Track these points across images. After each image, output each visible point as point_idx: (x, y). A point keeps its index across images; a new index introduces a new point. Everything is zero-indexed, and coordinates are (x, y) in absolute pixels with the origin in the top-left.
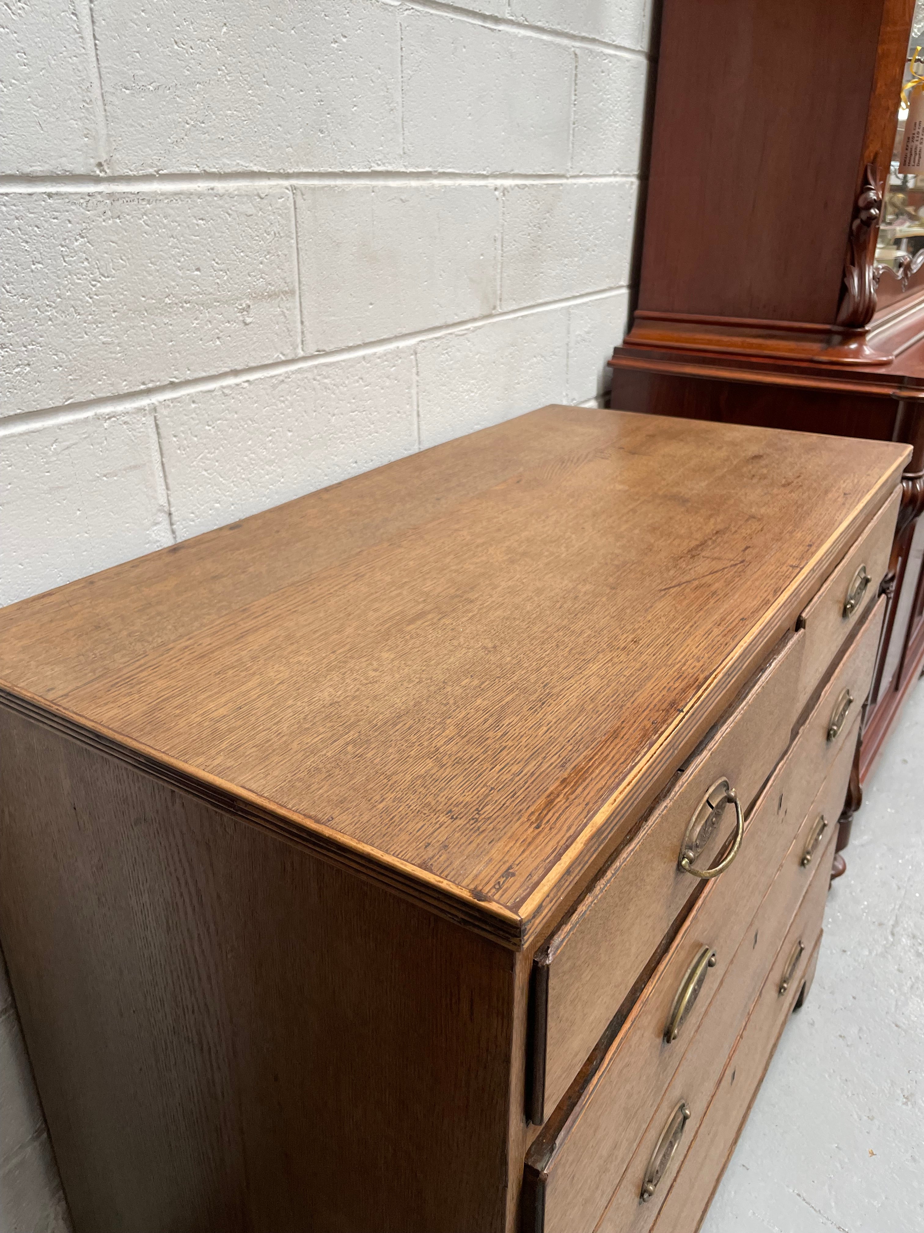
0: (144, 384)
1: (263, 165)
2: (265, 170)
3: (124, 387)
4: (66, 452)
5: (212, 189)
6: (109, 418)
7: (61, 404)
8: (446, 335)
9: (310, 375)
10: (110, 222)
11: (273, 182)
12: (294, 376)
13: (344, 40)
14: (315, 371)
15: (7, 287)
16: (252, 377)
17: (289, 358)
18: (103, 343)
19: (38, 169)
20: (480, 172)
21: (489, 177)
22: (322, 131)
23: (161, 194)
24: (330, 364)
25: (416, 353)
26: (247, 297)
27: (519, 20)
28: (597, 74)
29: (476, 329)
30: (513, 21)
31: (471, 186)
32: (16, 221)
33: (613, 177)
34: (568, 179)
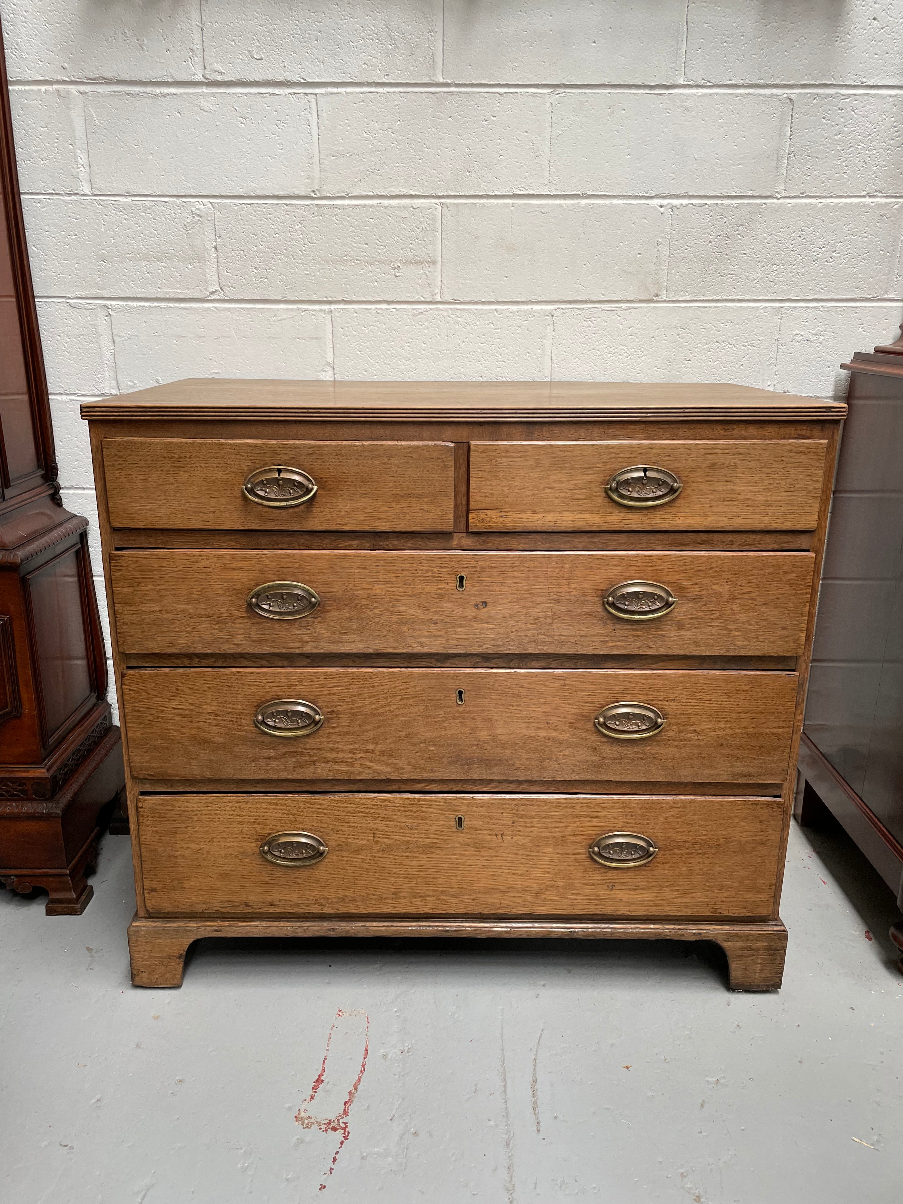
0: (326, 297)
1: (420, 191)
2: (421, 194)
3: (315, 298)
4: (280, 322)
5: (380, 203)
6: (305, 311)
7: (280, 299)
8: (589, 308)
9: (445, 314)
10: (316, 218)
11: (428, 201)
12: (431, 311)
13: (494, 119)
14: (450, 312)
15: (261, 243)
16: (398, 306)
17: (428, 300)
18: (306, 274)
19: (281, 193)
20: (641, 194)
21: (652, 197)
22: (469, 172)
23: (347, 205)
24: (464, 309)
25: (553, 316)
26: (399, 262)
27: (698, 83)
28: (829, 112)
29: (630, 308)
30: (689, 85)
31: (627, 204)
32: (269, 215)
33: (867, 198)
34: (778, 199)
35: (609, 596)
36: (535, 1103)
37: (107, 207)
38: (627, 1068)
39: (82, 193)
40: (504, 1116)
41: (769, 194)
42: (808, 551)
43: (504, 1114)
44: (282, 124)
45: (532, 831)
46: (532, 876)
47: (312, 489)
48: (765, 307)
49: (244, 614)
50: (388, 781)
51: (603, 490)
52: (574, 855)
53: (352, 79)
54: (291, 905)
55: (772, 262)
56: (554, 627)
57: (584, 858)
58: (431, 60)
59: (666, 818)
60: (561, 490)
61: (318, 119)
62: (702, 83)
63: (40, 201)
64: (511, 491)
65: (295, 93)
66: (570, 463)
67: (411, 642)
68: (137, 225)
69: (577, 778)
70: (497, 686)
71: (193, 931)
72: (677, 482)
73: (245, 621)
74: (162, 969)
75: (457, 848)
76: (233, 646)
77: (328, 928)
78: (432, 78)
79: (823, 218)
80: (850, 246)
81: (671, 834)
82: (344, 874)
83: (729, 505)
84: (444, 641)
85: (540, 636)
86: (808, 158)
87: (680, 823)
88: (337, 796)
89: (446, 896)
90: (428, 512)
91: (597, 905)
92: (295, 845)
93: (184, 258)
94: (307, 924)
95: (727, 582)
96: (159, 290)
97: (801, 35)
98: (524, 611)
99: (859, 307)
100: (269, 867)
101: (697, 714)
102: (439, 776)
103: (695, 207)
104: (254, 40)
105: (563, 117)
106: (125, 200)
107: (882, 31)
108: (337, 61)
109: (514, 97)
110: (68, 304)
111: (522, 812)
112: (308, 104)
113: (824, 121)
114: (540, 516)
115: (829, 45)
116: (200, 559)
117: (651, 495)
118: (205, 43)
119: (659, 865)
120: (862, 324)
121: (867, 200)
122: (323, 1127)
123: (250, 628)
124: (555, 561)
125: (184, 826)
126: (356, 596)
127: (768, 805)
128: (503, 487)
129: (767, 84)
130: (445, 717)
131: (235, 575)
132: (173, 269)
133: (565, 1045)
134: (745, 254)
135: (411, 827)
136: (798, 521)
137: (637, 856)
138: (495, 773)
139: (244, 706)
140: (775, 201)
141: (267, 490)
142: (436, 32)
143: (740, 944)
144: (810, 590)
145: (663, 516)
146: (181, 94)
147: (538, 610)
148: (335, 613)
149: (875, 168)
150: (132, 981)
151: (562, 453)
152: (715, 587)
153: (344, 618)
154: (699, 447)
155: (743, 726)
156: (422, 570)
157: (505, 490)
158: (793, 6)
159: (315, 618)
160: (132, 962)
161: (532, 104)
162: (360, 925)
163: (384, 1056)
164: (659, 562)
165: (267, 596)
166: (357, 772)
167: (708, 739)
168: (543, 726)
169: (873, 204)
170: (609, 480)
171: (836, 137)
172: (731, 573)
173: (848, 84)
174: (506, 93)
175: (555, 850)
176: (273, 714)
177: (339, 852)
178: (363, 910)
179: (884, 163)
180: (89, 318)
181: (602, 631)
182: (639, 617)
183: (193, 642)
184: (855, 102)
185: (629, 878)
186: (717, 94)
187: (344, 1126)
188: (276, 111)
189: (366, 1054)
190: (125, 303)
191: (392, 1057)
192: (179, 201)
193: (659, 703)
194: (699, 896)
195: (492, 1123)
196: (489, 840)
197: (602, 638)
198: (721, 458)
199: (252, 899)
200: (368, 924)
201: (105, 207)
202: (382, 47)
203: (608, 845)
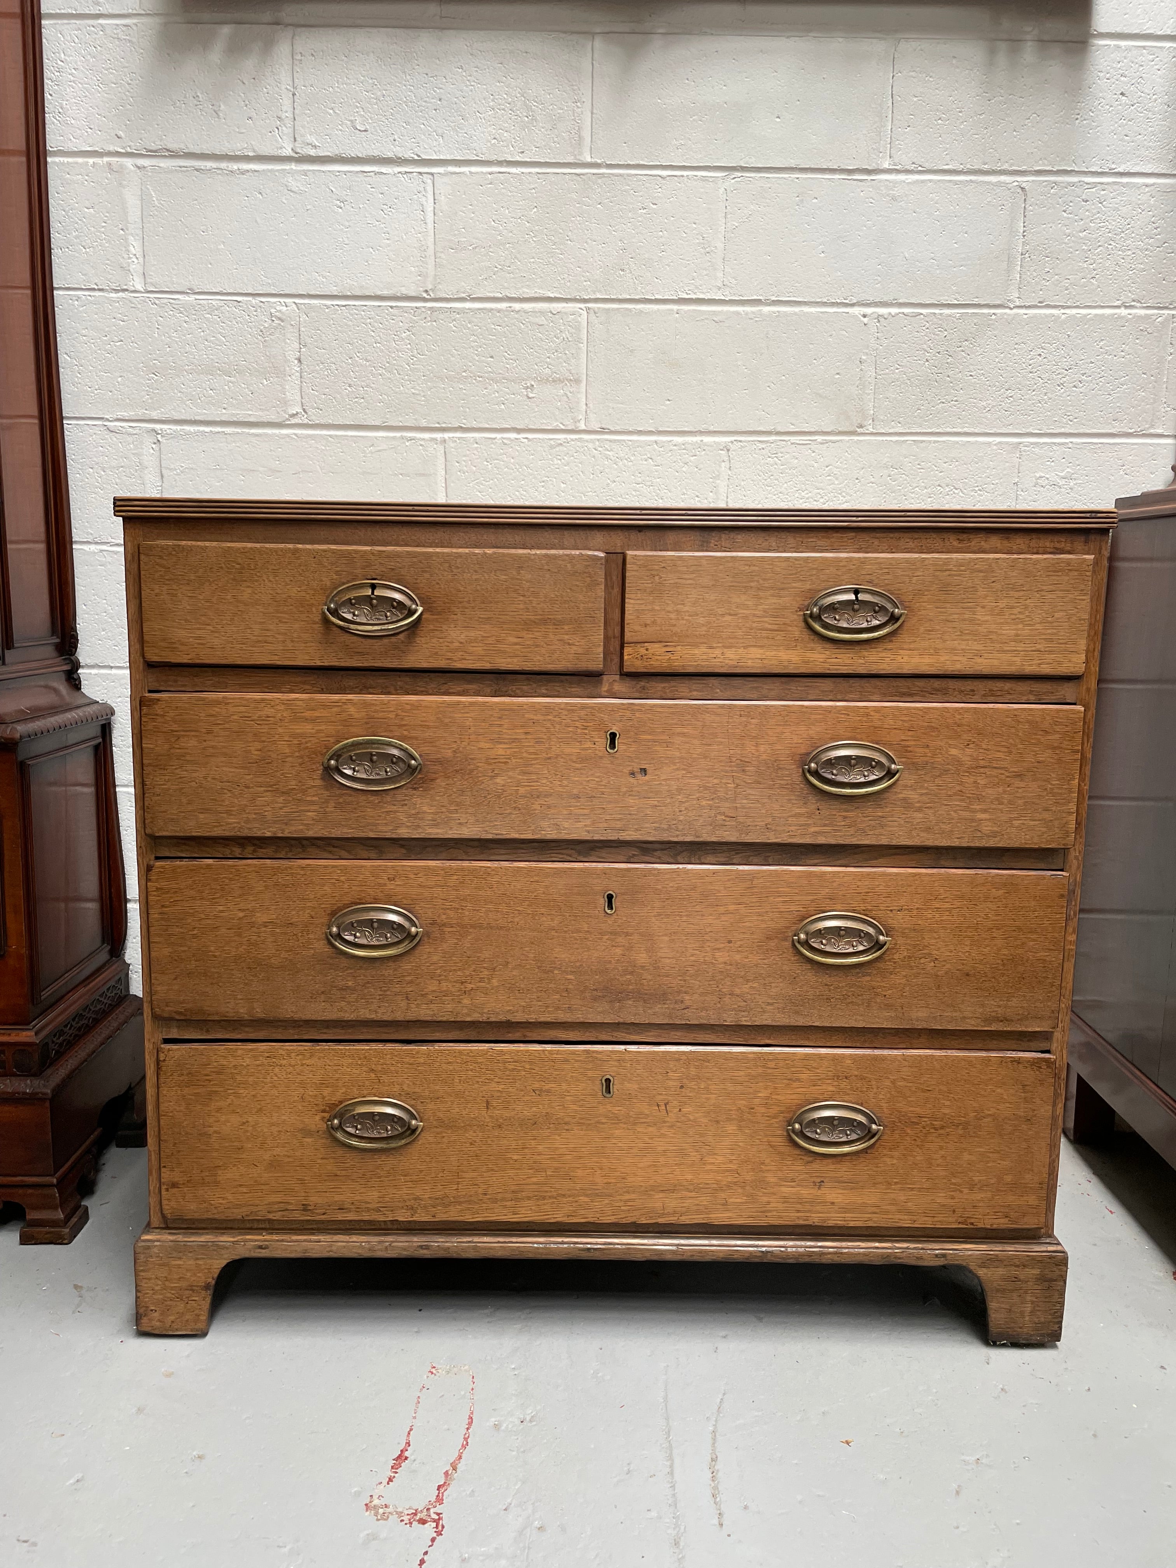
0: (438, 423)
1: (560, 293)
2: (562, 296)
3: (424, 423)
4: (378, 453)
5: (510, 307)
6: (411, 440)
7: (379, 425)
8: (775, 441)
9: (590, 445)
10: (429, 324)
11: (570, 305)
12: (573, 443)
13: (655, 206)
14: (597, 443)
15: (358, 354)
16: (532, 436)
17: (570, 428)
18: (413, 394)
19: (385, 293)
20: (839, 301)
21: (853, 305)
22: (623, 270)
23: (469, 309)
24: (615, 441)
25: (728, 450)
26: (532, 379)
27: (908, 167)
28: (1071, 204)
29: (827, 442)
30: (896, 170)
31: (821, 312)
32: (369, 320)
33: (1123, 309)
34: (1011, 309)
35: (810, 762)
36: (716, 1488)
37: (163, 307)
38: (848, 1443)
39: (133, 289)
40: (670, 1505)
41: (998, 302)
42: (1075, 704)
43: (670, 1502)
44: (389, 209)
45: (708, 1099)
46: (708, 1167)
47: (416, 611)
48: (999, 443)
49: (319, 782)
50: (509, 1025)
51: (802, 618)
52: (766, 1136)
53: (478, 156)
54: (368, 1210)
55: (1007, 386)
56: (738, 805)
57: (780, 1139)
58: (577, 136)
59: (893, 1082)
60: (746, 617)
61: (435, 203)
62: (912, 168)
63: (78, 298)
64: (680, 618)
65: (406, 172)
66: (758, 581)
67: (545, 824)
68: (200, 330)
69: (769, 1022)
70: (659, 887)
71: (227, 1248)
72: (898, 608)
73: (319, 792)
74: (181, 1306)
75: (603, 1123)
76: (301, 827)
77: (419, 1244)
78: (578, 157)
79: (1069, 333)
80: (1103, 368)
81: (901, 1105)
82: (443, 1162)
83: (968, 640)
84: (588, 822)
85: (719, 817)
86: (1047, 259)
87: (914, 1089)
88: (437, 1046)
89: (587, 1196)
90: (569, 644)
91: (798, 1211)
92: (377, 1118)
93: (259, 371)
94: (390, 1238)
95: (968, 745)
96: (224, 411)
97: (1033, 112)
98: (697, 782)
99: (1118, 444)
100: (340, 1152)
101: (932, 931)
102: (579, 1017)
103: (907, 318)
104: (357, 107)
105: (741, 205)
106: (187, 298)
107: (1132, 108)
108: (460, 135)
109: (679, 181)
110: (105, 428)
111: (693, 1071)
112: (422, 185)
113: (1065, 215)
114: (718, 652)
115: (1067, 124)
116: (263, 705)
117: (865, 625)
118: (296, 112)
119: (885, 1152)
120: (1124, 466)
121: (1123, 312)
122: (406, 1518)
123: (327, 802)
124: (738, 713)
125: (222, 1089)
126: (471, 759)
127: (1034, 1063)
128: (669, 612)
129: (993, 170)
130: (588, 931)
131: (308, 728)
132: (243, 385)
133: (756, 1414)
134: (971, 375)
135: (539, 1092)
136: (1060, 663)
137: (854, 1137)
138: (658, 1013)
139: (313, 913)
140: (1007, 311)
141: (356, 613)
142: (584, 102)
143: (1001, 1271)
144: (1079, 756)
145: (881, 655)
146: (264, 170)
147: (716, 781)
148: (441, 782)
149: (1131, 272)
150: (137, 1326)
151: (747, 567)
152: (954, 752)
153: (454, 790)
154: (926, 562)
155: (995, 948)
156: (560, 723)
157: (673, 616)
158: (1023, 77)
159: (415, 789)
160: (139, 1294)
161: (702, 190)
162: (465, 1240)
163: (497, 1426)
164: (877, 716)
165: (351, 757)
166: (465, 1011)
167: (948, 966)
168: (722, 945)
169: (1130, 317)
170: (809, 605)
171: (1081, 234)
172: (973, 732)
173: (1093, 170)
174: (669, 176)
175: (740, 1128)
176: (352, 924)
177: (438, 1130)
178: (468, 1218)
179: (1142, 266)
180: (132, 446)
181: (803, 810)
182: (851, 791)
183: (248, 821)
184: (1103, 193)
185: (844, 1170)
186: (930, 181)
187: (437, 1517)
188: (382, 194)
189: (470, 1423)
190: (179, 428)
191: (507, 1427)
192: (255, 301)
193: (880, 914)
194: (941, 1198)
195: (654, 1514)
196: (647, 1112)
197: (802, 820)
198: (955, 578)
199: (314, 1199)
200: (476, 1239)
201: (161, 307)
202: (517, 119)
203: (814, 1120)
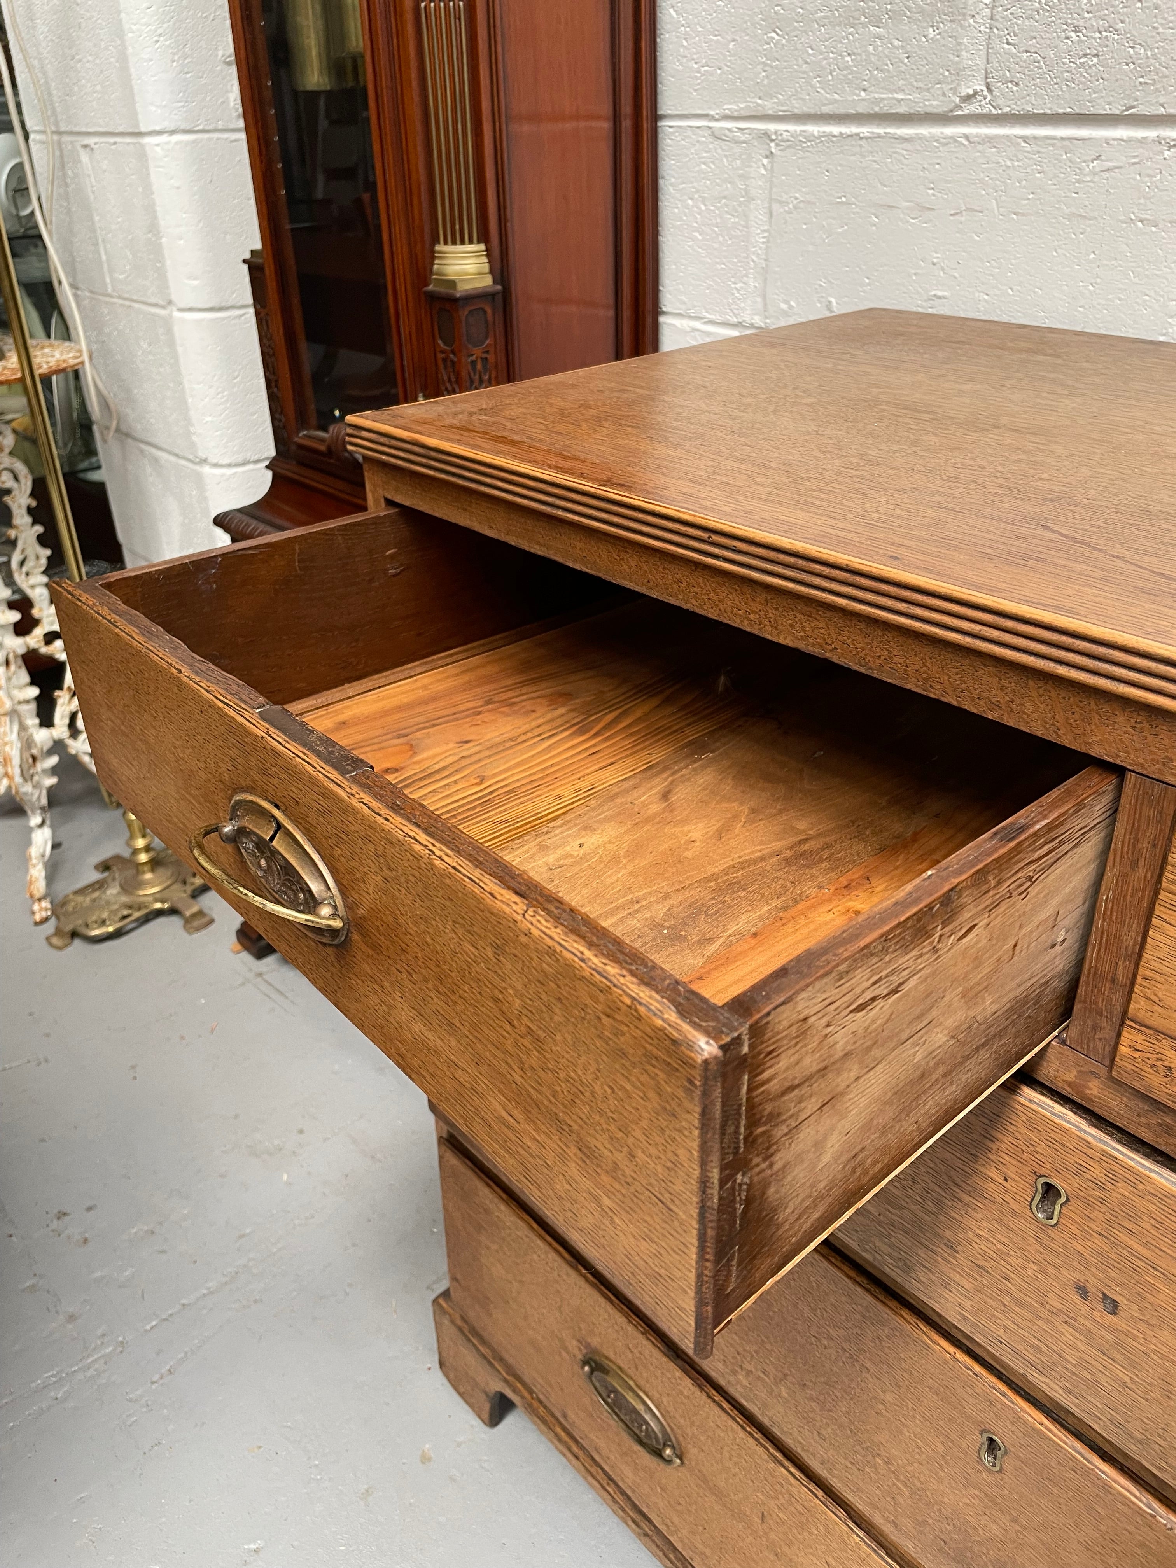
7: (1118, 112)
96: (863, 94)
125: (490, 1230)
130: (944, 1457)
132: (896, 43)
160: (439, 1343)
180: (738, 161)
190: (800, 128)
